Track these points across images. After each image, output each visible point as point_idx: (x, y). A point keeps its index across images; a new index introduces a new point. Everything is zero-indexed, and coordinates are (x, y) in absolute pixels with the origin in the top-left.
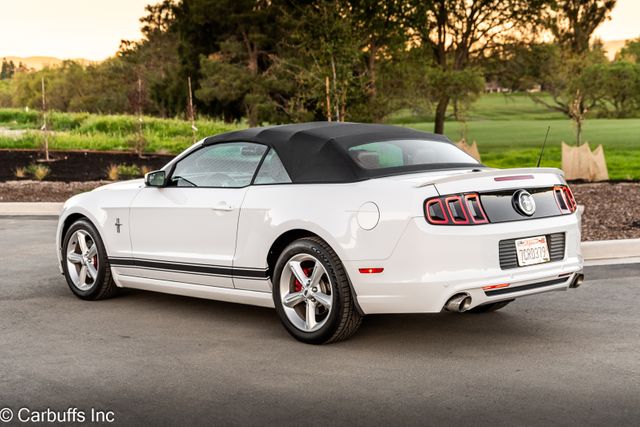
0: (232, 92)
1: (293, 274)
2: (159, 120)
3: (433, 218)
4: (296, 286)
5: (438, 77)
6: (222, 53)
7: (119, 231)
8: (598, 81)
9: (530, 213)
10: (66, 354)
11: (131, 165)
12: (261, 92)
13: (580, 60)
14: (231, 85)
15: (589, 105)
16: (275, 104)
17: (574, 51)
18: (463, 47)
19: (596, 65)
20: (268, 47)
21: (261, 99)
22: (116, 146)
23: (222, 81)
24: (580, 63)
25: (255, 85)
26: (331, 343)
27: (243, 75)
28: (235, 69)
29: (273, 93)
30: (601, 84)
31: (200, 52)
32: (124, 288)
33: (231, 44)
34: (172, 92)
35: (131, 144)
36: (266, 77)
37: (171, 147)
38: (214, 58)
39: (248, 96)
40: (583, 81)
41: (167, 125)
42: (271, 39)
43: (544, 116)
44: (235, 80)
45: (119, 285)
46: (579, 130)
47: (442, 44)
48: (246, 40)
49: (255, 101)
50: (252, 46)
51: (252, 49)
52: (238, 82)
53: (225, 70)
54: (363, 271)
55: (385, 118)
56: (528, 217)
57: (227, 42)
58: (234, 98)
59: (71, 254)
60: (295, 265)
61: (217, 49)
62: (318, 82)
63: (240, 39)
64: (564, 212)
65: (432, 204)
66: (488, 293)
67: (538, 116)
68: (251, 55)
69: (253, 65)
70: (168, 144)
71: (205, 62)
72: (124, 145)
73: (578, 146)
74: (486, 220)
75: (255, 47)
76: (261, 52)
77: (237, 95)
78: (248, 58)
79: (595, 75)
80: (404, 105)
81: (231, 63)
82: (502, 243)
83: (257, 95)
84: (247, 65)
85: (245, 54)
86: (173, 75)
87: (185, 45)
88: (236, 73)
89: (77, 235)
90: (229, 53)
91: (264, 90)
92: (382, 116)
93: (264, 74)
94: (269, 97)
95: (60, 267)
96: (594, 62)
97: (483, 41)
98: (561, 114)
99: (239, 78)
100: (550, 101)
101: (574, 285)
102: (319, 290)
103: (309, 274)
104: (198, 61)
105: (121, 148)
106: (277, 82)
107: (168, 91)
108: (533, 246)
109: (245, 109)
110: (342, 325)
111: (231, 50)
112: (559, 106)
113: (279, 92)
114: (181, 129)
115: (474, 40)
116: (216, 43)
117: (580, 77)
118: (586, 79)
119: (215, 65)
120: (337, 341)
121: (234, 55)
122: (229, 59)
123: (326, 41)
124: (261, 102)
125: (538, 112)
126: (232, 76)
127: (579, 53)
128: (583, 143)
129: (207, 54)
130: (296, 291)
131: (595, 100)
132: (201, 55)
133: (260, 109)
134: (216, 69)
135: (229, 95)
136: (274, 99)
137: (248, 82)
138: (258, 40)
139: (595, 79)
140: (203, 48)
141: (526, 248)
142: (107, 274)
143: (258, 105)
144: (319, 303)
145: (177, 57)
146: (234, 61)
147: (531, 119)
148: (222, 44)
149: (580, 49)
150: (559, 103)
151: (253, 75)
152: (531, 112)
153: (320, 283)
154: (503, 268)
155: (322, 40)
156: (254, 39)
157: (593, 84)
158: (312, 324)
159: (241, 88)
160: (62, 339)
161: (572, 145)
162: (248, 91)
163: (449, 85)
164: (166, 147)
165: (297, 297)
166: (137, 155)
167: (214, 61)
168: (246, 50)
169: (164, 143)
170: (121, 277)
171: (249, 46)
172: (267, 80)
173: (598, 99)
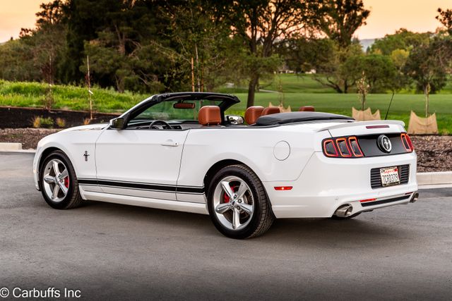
0: (107, 68)
1: (223, 190)
2: (58, 86)
3: (328, 153)
4: (225, 198)
5: (253, 61)
6: (100, 40)
7: (86, 160)
8: (358, 67)
9: (389, 150)
10: (65, 245)
11: (47, 118)
12: (127, 68)
13: (345, 52)
14: (106, 63)
15: (351, 84)
16: (137, 76)
17: (341, 45)
18: (268, 41)
19: (356, 56)
20: (133, 36)
21: (128, 73)
22: (30, 104)
23: (100, 60)
24: (345, 54)
25: (124, 63)
26: (251, 238)
27: (115, 56)
28: (109, 51)
29: (136, 69)
30: (360, 69)
31: (83, 39)
32: (88, 200)
33: (107, 34)
34: (62, 66)
35: (42, 102)
36: (131, 58)
37: (71, 105)
38: (93, 43)
39: (118, 71)
40: (347, 67)
41: (65, 90)
42: (136, 31)
43: (320, 90)
44: (109, 59)
45: (84, 198)
46: (364, 100)
47: (254, 37)
48: (117, 31)
49: (123, 75)
50: (121, 35)
51: (122, 38)
52: (111, 61)
53: (102, 52)
54: (278, 188)
55: (215, 88)
56: (388, 154)
57: (104, 32)
58: (108, 72)
59: (47, 176)
60: (225, 184)
61: (96, 37)
62: (185, 61)
63: (113, 30)
64: (408, 150)
65: (327, 143)
66: (363, 205)
67: (316, 90)
68: (120, 42)
69: (122, 49)
70: (69, 103)
71: (87, 46)
72: (37, 103)
73: (363, 110)
74: (362, 155)
75: (124, 36)
76: (127, 40)
77: (110, 70)
78: (118, 43)
79: (355, 63)
80: (228, 80)
81: (106, 47)
82: (373, 170)
83: (125, 70)
84: (118, 48)
85: (116, 41)
86: (62, 54)
87: (72, 33)
88: (110, 54)
89: (52, 163)
90: (104, 39)
91: (129, 67)
92: (213, 87)
93: (130, 55)
94: (133, 72)
95: (37, 185)
96: (355, 54)
97: (282, 37)
98: (331, 89)
99: (112, 57)
100: (324, 79)
101: (412, 201)
102: (243, 202)
103: (235, 190)
104: (83, 45)
105: (34, 105)
106: (139, 61)
107: (59, 66)
108: (390, 173)
109: (115, 80)
110: (260, 225)
111: (106, 37)
112: (330, 84)
113: (141, 68)
114: (76, 93)
115: (277, 35)
116: (96, 32)
117: (345, 63)
118: (349, 65)
119: (95, 48)
120: (256, 237)
121: (108, 42)
122: (105, 44)
123: (193, 32)
124: (128, 76)
125: (315, 88)
126: (107, 56)
127: (344, 47)
128: (366, 109)
129: (89, 40)
130: (224, 202)
131: (355, 80)
132: (85, 41)
133: (127, 80)
134: (95, 51)
135: (105, 70)
136: (137, 73)
137: (118, 61)
138: (126, 31)
139: (355, 65)
140: (86, 36)
141: (386, 174)
142: (76, 191)
143: (126, 77)
144: (243, 210)
145: (66, 42)
146: (108, 46)
147: (310, 92)
148: (100, 33)
149: (345, 44)
150: (330, 82)
151: (122, 56)
152: (310, 87)
153: (243, 197)
154: (373, 187)
155: (190, 32)
156: (123, 30)
157: (354, 69)
158: (238, 225)
159: (113, 65)
160: (55, 234)
161: (358, 110)
162: (118, 68)
163: (259, 66)
164: (68, 105)
165: (226, 206)
166: (47, 111)
167: (94, 45)
168: (118, 39)
169: (66, 103)
170: (86, 192)
171: (119, 35)
172: (132, 60)
173: (357, 79)
